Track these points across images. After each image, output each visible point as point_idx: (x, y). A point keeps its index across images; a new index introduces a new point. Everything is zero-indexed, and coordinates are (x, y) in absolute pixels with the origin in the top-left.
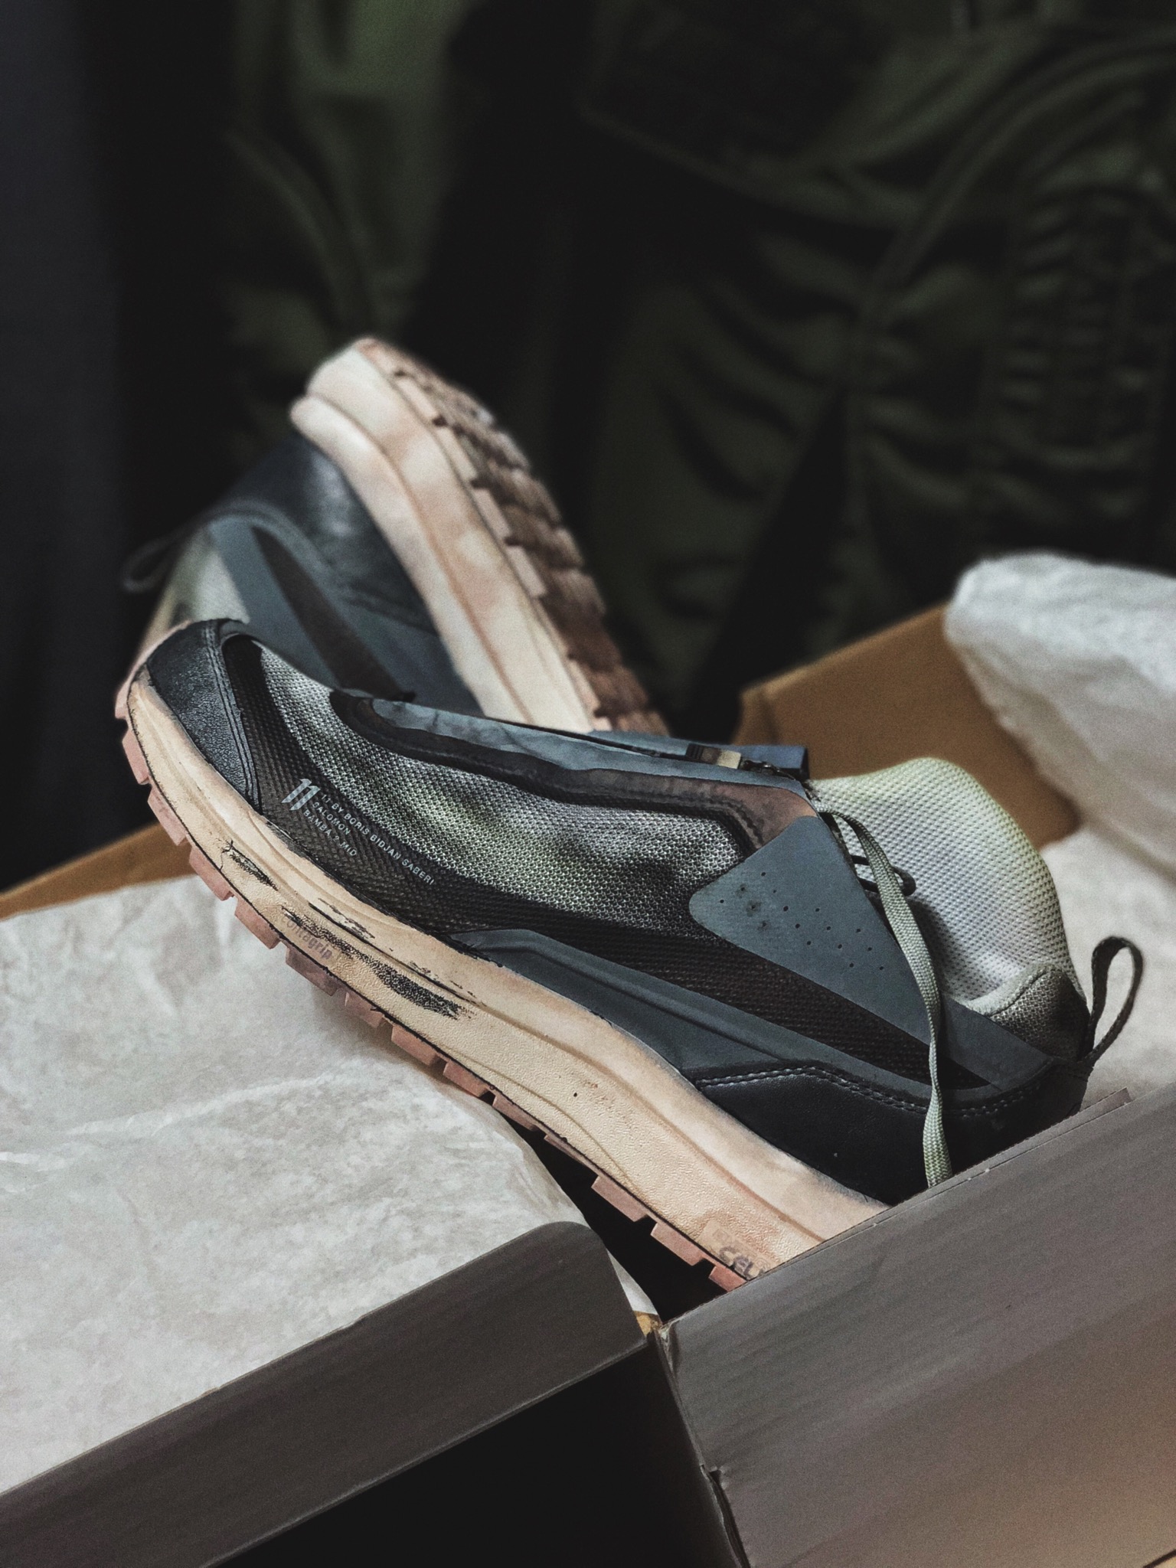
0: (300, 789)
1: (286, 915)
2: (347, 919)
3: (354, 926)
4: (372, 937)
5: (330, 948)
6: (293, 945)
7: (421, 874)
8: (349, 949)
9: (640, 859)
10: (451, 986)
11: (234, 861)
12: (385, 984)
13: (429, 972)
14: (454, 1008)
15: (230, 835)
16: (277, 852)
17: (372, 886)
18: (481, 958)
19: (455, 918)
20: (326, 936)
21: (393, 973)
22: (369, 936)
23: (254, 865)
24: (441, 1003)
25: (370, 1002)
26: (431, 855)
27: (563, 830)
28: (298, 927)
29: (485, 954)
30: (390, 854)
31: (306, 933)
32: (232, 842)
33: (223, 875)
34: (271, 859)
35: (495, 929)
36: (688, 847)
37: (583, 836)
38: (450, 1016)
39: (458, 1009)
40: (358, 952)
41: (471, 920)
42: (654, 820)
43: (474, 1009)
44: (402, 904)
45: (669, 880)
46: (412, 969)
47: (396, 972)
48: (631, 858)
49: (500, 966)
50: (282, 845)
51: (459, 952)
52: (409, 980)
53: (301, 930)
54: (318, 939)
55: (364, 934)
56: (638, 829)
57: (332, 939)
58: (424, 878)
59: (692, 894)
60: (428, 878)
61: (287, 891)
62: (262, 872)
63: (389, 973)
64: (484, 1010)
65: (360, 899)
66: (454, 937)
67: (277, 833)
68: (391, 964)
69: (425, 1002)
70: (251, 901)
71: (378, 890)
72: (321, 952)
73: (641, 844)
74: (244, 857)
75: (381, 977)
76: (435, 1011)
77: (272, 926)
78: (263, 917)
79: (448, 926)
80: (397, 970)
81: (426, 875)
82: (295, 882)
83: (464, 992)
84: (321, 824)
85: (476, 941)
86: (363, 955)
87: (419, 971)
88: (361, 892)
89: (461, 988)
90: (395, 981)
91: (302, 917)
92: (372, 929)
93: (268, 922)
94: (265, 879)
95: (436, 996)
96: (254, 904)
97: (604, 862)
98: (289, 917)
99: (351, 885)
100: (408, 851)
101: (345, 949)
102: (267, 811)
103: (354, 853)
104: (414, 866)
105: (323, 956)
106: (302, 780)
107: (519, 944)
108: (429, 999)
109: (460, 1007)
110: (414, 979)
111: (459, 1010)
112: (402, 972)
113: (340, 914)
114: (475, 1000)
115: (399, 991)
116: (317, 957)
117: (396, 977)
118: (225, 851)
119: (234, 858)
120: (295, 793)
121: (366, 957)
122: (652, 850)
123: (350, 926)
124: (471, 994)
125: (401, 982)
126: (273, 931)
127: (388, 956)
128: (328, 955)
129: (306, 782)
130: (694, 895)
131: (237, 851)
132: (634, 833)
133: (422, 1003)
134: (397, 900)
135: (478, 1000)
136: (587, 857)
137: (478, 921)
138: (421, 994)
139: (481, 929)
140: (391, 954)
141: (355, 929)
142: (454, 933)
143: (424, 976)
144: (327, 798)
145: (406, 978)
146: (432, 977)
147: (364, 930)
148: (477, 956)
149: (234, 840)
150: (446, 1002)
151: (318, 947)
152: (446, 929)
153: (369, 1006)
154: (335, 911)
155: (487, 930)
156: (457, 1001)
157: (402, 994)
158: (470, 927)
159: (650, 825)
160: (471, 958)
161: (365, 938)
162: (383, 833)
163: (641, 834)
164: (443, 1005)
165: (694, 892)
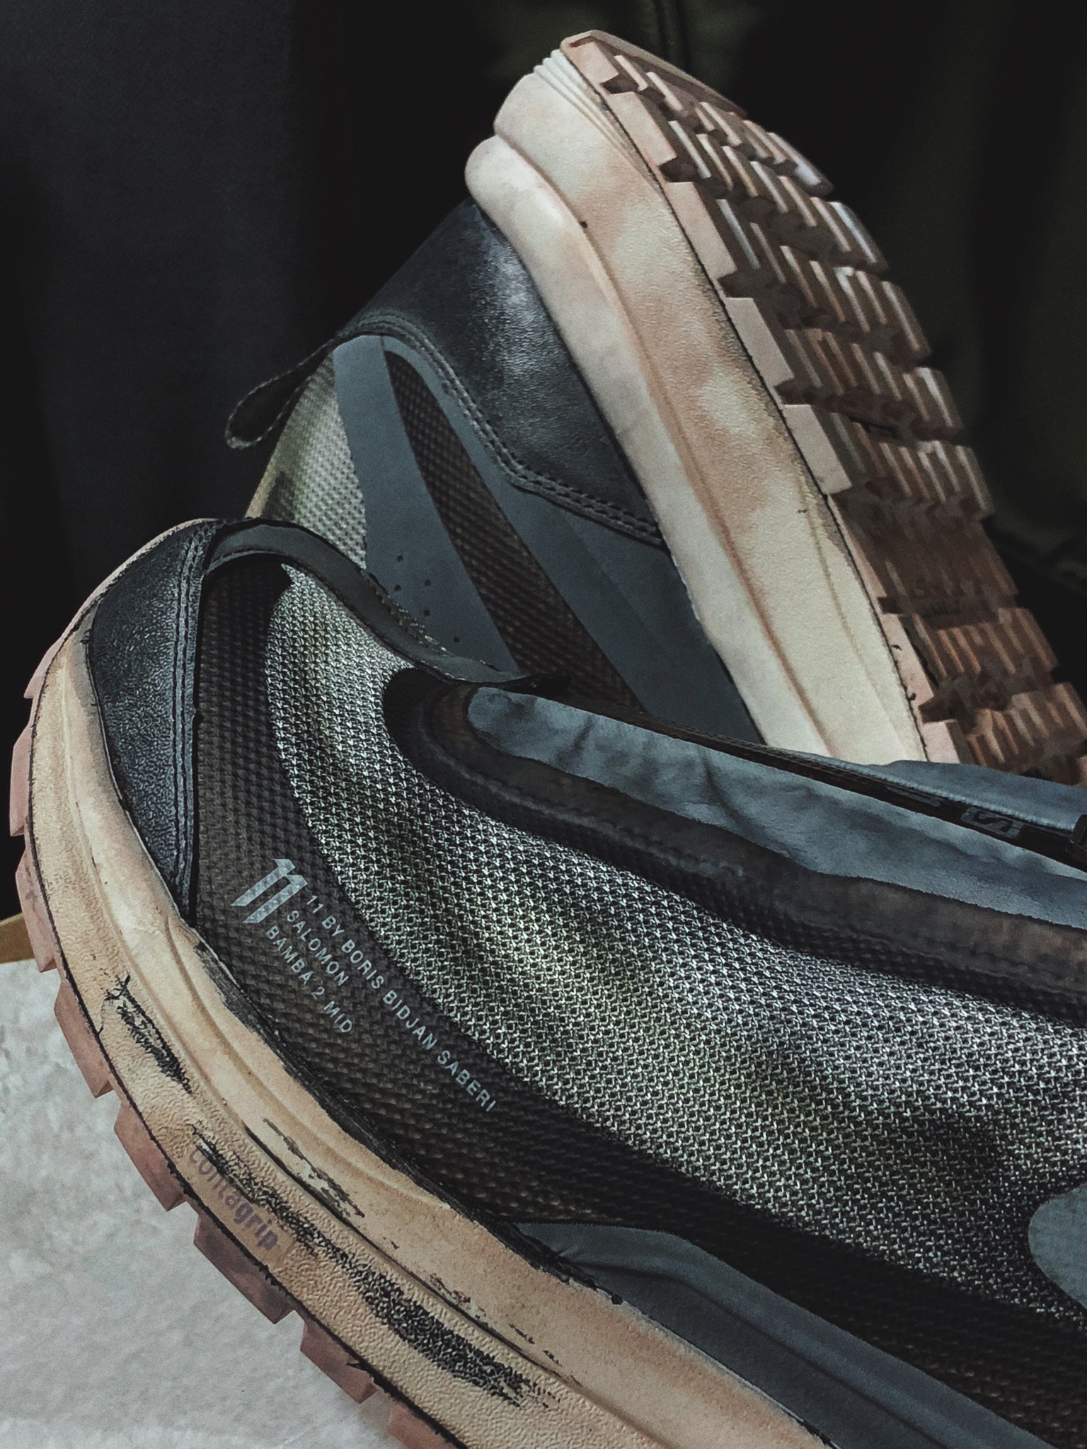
0: (271, 879)
1: (199, 1148)
2: (314, 1170)
3: (326, 1186)
4: (359, 1213)
5: (274, 1228)
6: (207, 1211)
7: (472, 1085)
8: (312, 1235)
9: (926, 1108)
10: (511, 1335)
11: (123, 1022)
12: (377, 1316)
13: (468, 1300)
14: (516, 1381)
15: (128, 964)
16: (203, 1009)
17: (372, 1101)
18: (577, 1279)
19: (529, 1189)
20: (269, 1203)
21: (394, 1296)
22: (352, 1211)
23: (158, 1032)
24: (488, 1369)
25: (347, 1348)
26: (496, 1046)
27: (772, 1018)
28: (218, 1177)
29: (588, 1271)
30: (417, 1035)
31: (231, 1191)
32: (128, 979)
33: (102, 1047)
34: (190, 1025)
35: (611, 1224)
36: (1036, 1093)
37: (810, 1038)
38: (506, 1397)
39: (523, 1385)
40: (328, 1242)
41: (562, 1198)
42: (968, 1018)
43: (555, 1387)
44: (428, 1147)
45: (988, 1166)
46: (434, 1288)
47: (402, 1293)
48: (907, 1103)
49: (617, 1300)
50: (216, 995)
51: (532, 1265)
52: (426, 1313)
53: (224, 1183)
54: (253, 1206)
55: (344, 1205)
56: (931, 1035)
57: (280, 1209)
58: (476, 1094)
59: (1036, 1205)
60: (484, 1096)
61: (209, 1095)
62: (169, 1051)
63: (387, 1295)
64: (578, 1391)
65: (346, 1128)
66: (525, 1229)
67: (211, 970)
68: (392, 1274)
69: (455, 1362)
70: (141, 1109)
71: (383, 1112)
72: (258, 1234)
73: (932, 1073)
74: (143, 1014)
75: (370, 1300)
76: (476, 1383)
77: (172, 1166)
78: (159, 1146)
79: (514, 1205)
80: (405, 1289)
81: (482, 1089)
82: (226, 1080)
83: (535, 1350)
84: (296, 959)
85: (569, 1244)
86: (338, 1250)
87: (448, 1296)
88: (351, 1113)
89: (531, 1341)
90: (398, 1312)
91: (229, 1155)
92: (361, 1195)
93: (167, 1158)
94: (172, 1066)
95: (478, 1353)
96: (145, 1116)
97: (847, 1105)
98: (204, 1152)
99: (333, 1095)
100: (453, 1035)
101: (304, 1233)
102: (205, 919)
103: (346, 1027)
104: (461, 1068)
105: (260, 1244)
106: (277, 861)
107: (658, 1263)
108: (463, 1357)
109: (527, 1382)
110: (437, 1310)
111: (525, 1388)
112: (415, 1294)
113: (302, 1157)
114: (558, 1369)
115: (404, 1332)
116: (249, 1242)
117: (399, 1304)
118: (111, 997)
119: (124, 1014)
120: (260, 888)
121: (344, 1255)
122: (955, 1091)
123: (319, 1185)
124: (551, 1357)
125: (409, 1315)
126: (172, 1178)
127: (389, 1259)
128: (269, 1241)
129: (284, 866)
130: (1042, 1208)
131: (132, 1001)
132: (920, 1045)
133: (448, 1364)
134: (417, 1137)
135: (564, 1371)
136: (814, 1088)
137: (577, 1202)
138: (448, 1346)
139: (580, 1219)
140: (396, 1255)
141: (326, 1192)
142: (523, 1221)
143: (456, 1308)
144: (316, 903)
145: (420, 1307)
146: (473, 1313)
147: (344, 1196)
148: (570, 1275)
149: (134, 976)
150: (498, 1367)
151: (252, 1221)
152: (510, 1210)
153: (343, 1356)
154: (294, 1149)
155: (596, 1223)
156: (520, 1367)
157: (410, 1341)
158: (560, 1212)
159: (957, 1028)
160: (555, 1280)
161: (344, 1215)
162: (412, 991)
163: (935, 1049)
164: (492, 1373)
165: (1043, 1201)
